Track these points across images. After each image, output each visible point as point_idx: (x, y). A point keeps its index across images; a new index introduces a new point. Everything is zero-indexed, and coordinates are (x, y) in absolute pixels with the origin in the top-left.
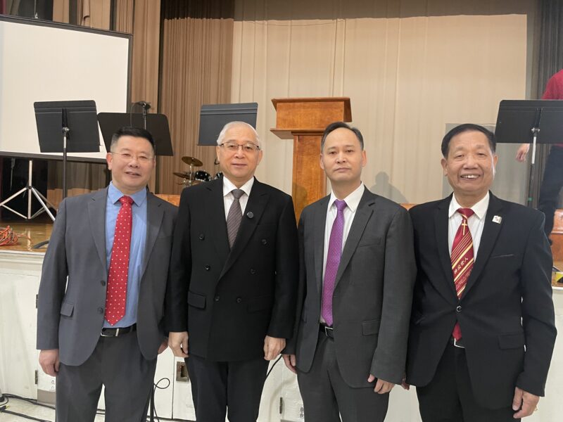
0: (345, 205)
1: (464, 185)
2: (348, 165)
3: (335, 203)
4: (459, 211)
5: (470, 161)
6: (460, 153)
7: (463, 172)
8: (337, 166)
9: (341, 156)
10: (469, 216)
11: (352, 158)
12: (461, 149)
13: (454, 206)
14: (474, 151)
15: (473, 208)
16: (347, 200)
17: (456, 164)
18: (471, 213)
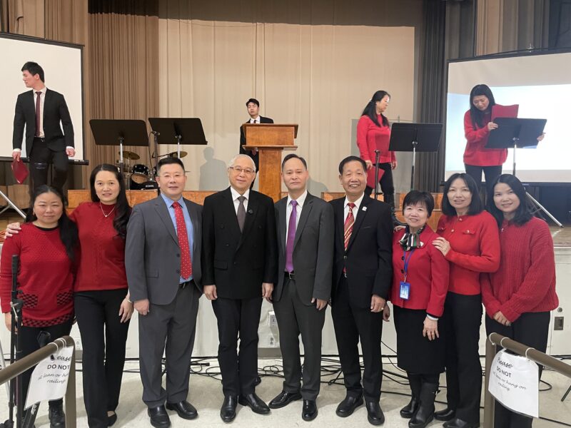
0: (297, 204)
1: (351, 190)
2: (299, 180)
3: (291, 202)
4: (348, 204)
5: (354, 177)
6: (348, 173)
7: (351, 183)
8: (292, 181)
9: (294, 175)
10: (353, 207)
11: (301, 176)
12: (349, 171)
13: (347, 201)
14: (356, 172)
15: (355, 203)
16: (297, 200)
17: (347, 179)
18: (354, 206)
